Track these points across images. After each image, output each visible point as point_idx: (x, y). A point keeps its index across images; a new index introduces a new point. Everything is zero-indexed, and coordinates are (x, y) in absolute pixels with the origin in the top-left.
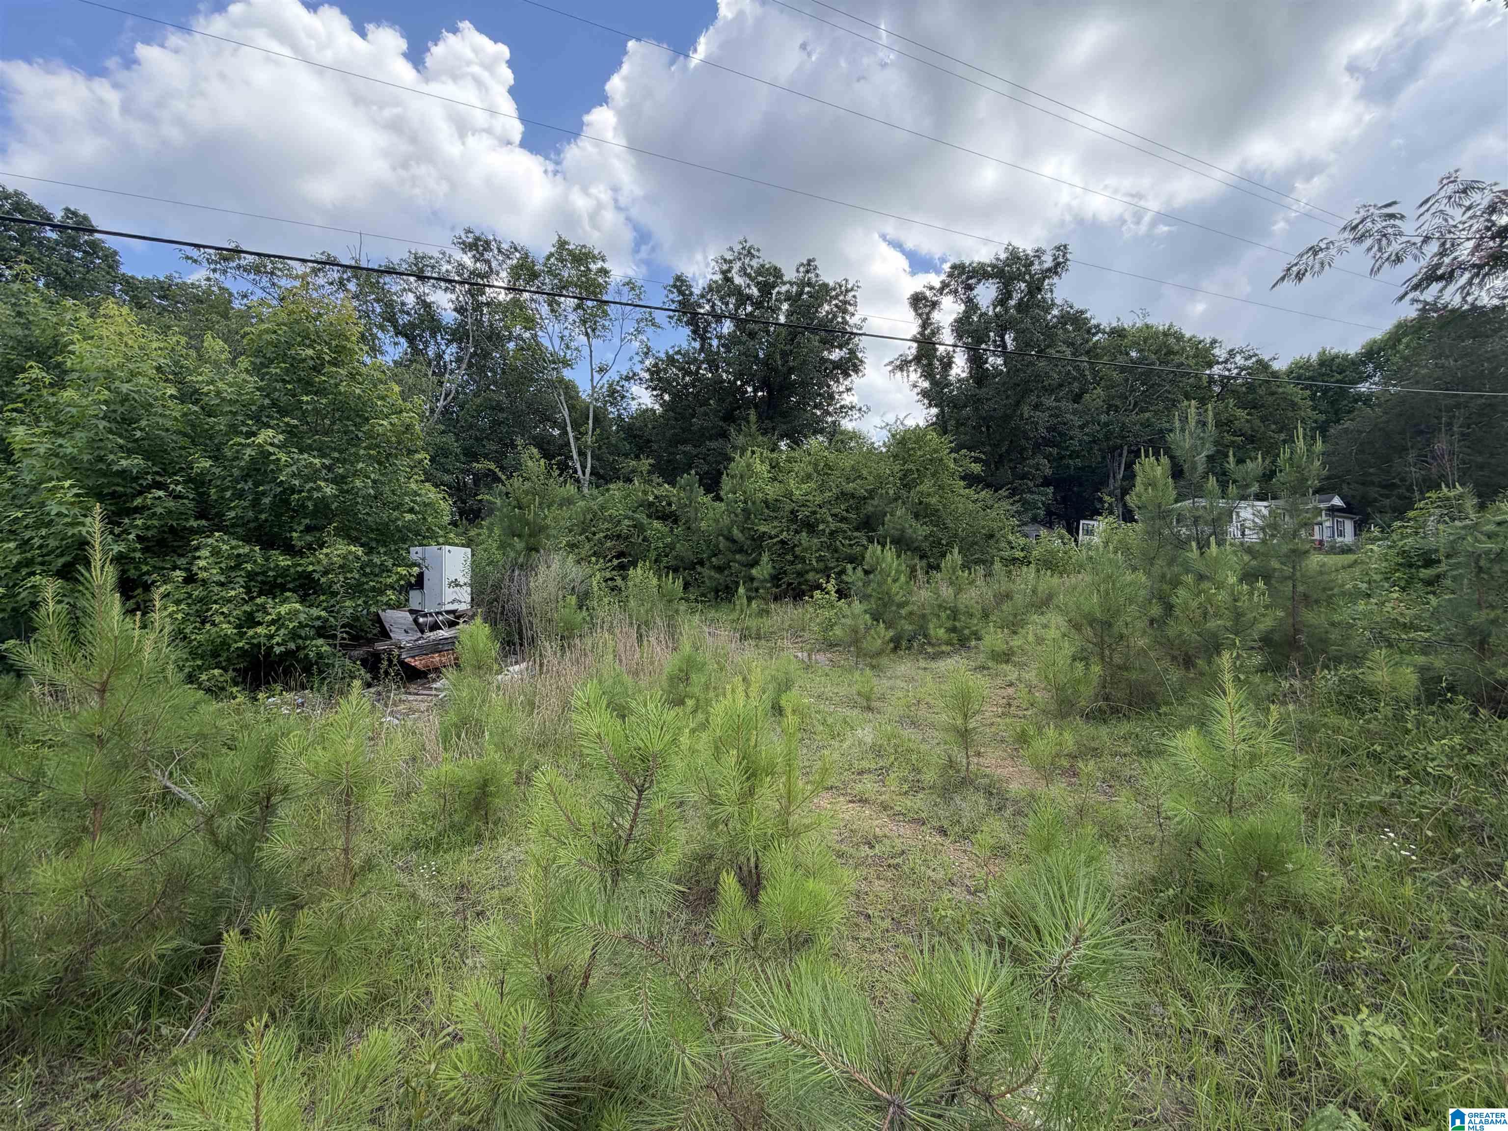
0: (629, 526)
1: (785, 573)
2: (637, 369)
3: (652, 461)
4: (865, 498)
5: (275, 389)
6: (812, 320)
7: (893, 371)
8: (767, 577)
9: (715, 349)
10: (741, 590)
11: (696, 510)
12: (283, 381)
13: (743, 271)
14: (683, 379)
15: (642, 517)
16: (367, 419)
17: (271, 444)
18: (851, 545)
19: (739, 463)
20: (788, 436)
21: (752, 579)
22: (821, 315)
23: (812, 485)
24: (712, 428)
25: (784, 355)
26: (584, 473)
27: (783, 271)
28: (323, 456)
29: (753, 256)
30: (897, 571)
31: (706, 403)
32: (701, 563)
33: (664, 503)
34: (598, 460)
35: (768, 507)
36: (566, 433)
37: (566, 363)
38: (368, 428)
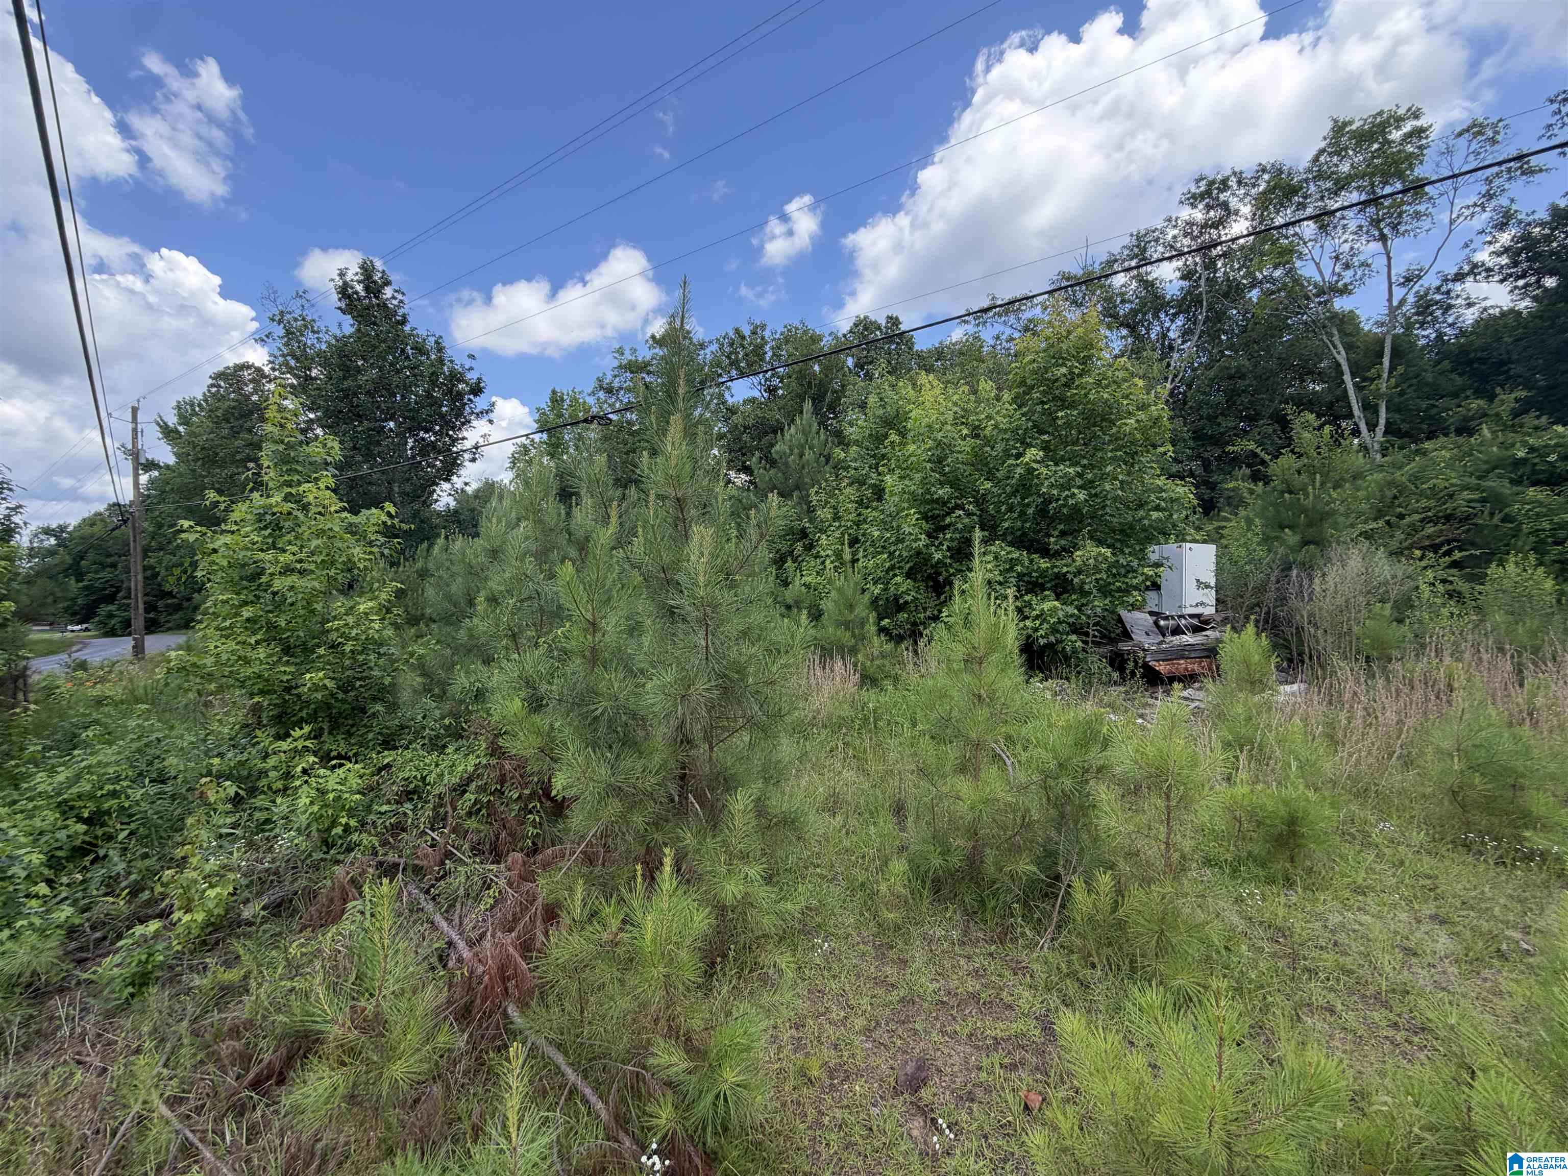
5: (1035, 412)
16: (1113, 422)
17: (1034, 461)
26: (1372, 433)
28: (1074, 464)
34: (1399, 411)
36: (1341, 384)
37: (1343, 291)
38: (1114, 430)
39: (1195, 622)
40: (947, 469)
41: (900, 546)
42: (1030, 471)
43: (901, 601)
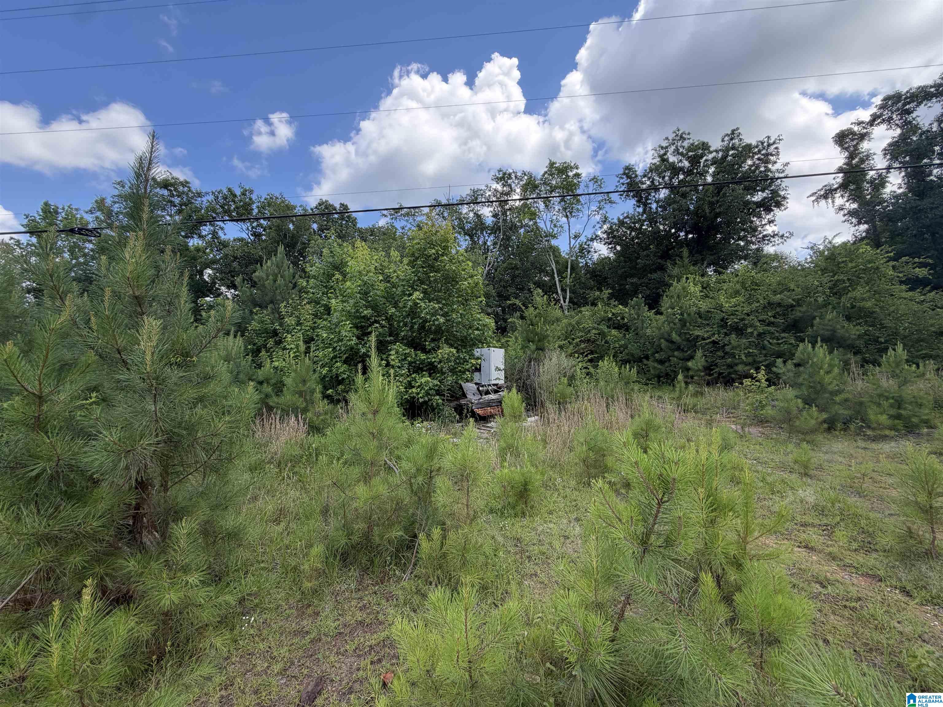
0: (595, 334)
1: (716, 365)
2: (599, 233)
3: (610, 291)
4: (792, 306)
5: (419, 272)
6: (737, 174)
7: (817, 200)
8: (701, 368)
9: (654, 210)
10: (680, 377)
11: (643, 322)
12: (423, 267)
13: (677, 152)
14: (630, 234)
15: (603, 327)
16: (457, 282)
17: (418, 299)
18: (778, 344)
19: (676, 287)
20: (714, 264)
21: (688, 369)
22: (744, 169)
23: (741, 299)
24: (653, 265)
25: (711, 204)
26: (565, 302)
27: (710, 144)
28: (439, 303)
29: (685, 139)
30: (830, 365)
31: (647, 248)
32: (647, 358)
33: (619, 318)
34: (573, 293)
35: (700, 317)
36: (554, 278)
37: (554, 237)
38: (458, 286)
39: (495, 388)
40: (370, 299)
41: (340, 344)
42: (416, 304)
43: (340, 378)
